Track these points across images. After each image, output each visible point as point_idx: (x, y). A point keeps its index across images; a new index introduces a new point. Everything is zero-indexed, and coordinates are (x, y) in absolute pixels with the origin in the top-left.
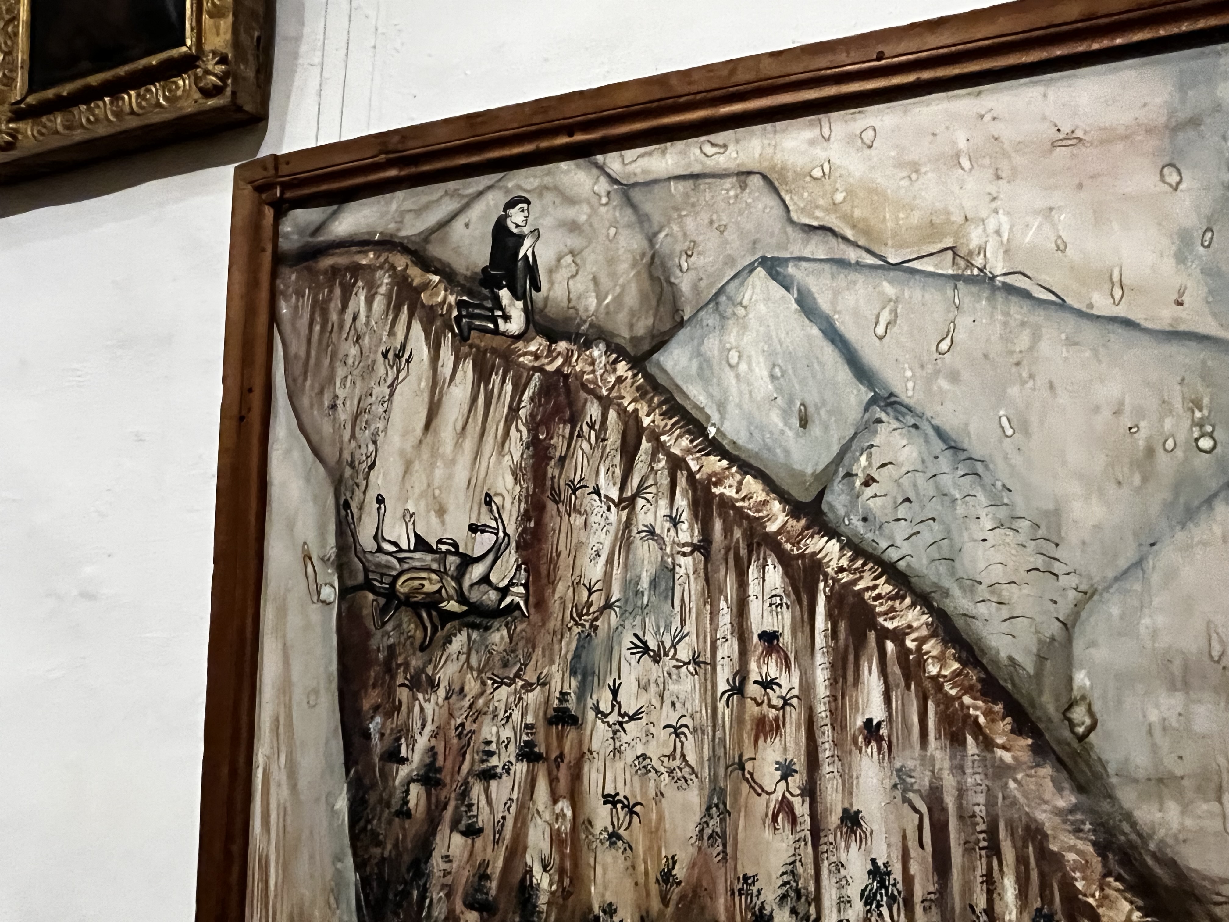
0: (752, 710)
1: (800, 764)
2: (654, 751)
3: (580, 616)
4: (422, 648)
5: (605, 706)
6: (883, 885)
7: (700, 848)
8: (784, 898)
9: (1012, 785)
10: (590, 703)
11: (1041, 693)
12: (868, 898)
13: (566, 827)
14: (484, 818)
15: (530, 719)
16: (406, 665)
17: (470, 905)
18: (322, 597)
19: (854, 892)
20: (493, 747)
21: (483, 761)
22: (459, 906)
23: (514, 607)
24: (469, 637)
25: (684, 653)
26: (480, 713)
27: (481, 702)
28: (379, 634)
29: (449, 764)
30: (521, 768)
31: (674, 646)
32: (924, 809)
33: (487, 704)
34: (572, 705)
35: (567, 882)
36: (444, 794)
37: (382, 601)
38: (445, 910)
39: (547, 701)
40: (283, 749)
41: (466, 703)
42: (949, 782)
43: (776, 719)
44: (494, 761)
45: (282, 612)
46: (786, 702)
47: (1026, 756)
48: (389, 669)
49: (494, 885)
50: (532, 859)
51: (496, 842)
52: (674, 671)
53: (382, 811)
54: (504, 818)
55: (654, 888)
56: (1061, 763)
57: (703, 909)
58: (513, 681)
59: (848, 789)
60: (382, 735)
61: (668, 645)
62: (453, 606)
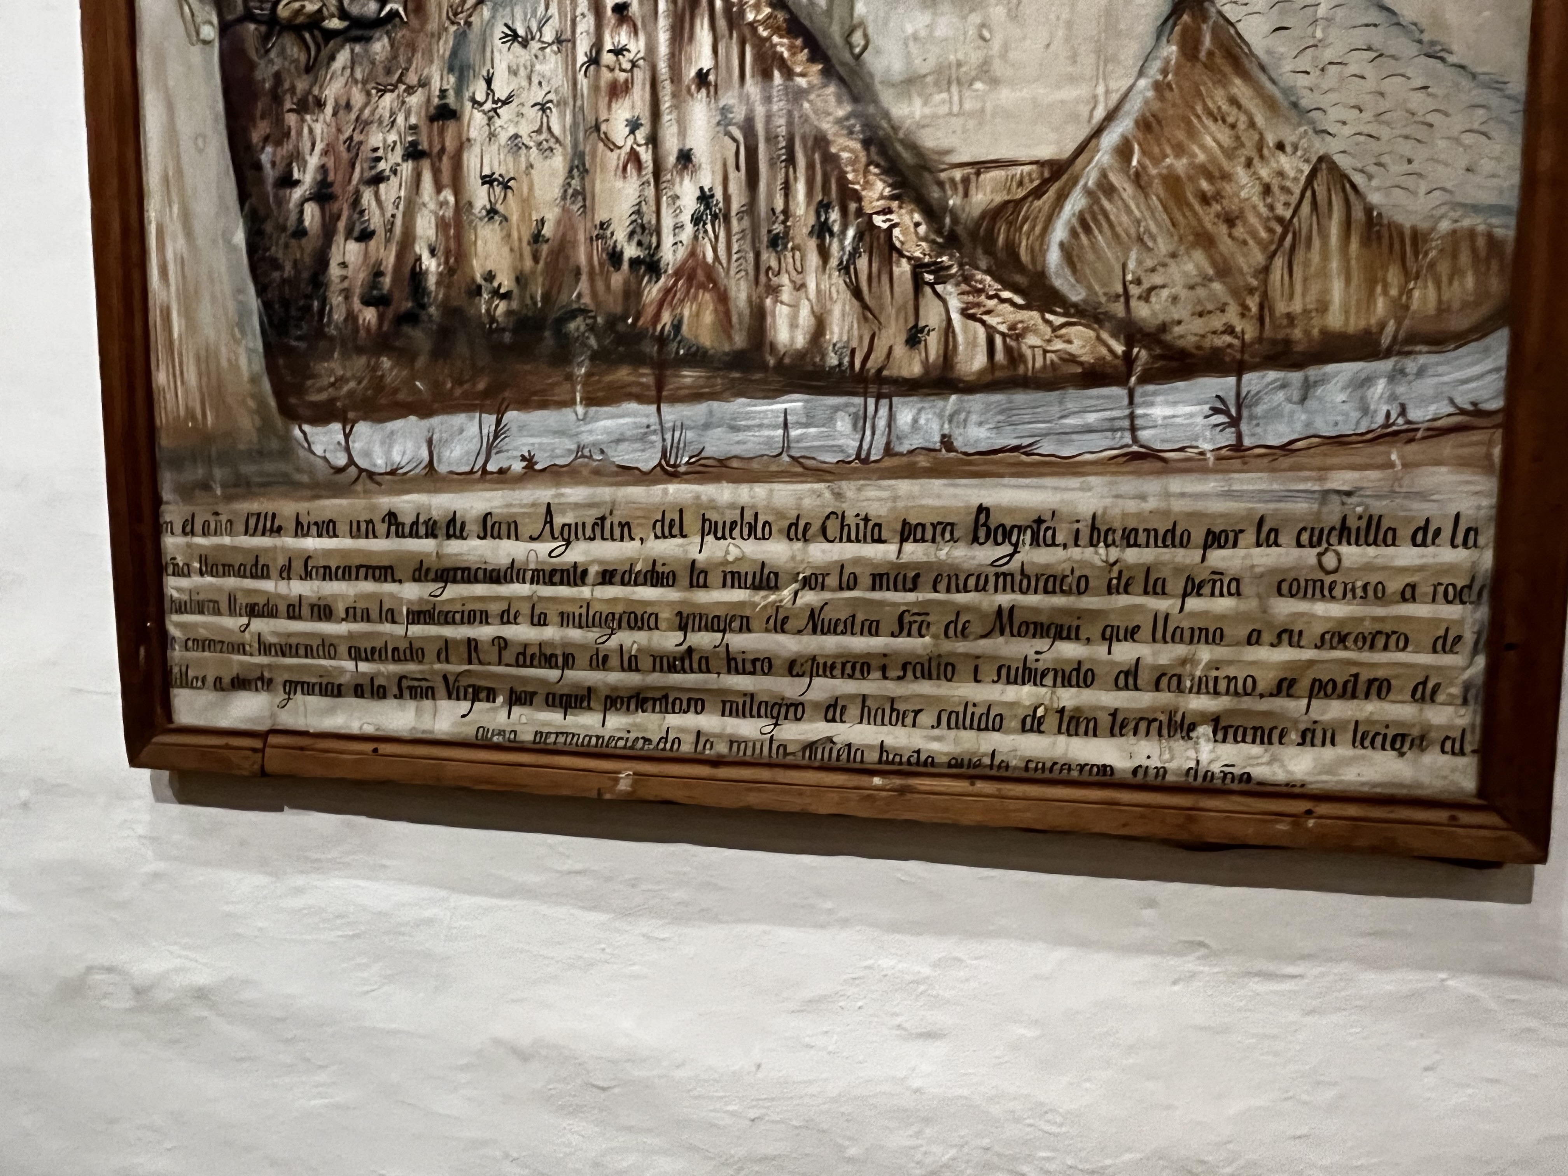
0: (606, 75)
1: (646, 121)
2: (524, 130)
3: (456, 14)
4: (308, 69)
5: (480, 97)
6: (708, 206)
7: (564, 207)
8: (631, 234)
9: (806, 105)
10: (467, 95)
11: (831, 23)
12: (697, 220)
13: (449, 213)
14: (376, 221)
15: (413, 120)
16: (293, 89)
17: (367, 302)
18: (202, 36)
19: (686, 218)
20: (380, 153)
21: (371, 168)
22: (356, 304)
23: (394, 14)
24: (352, 51)
25: (549, 35)
26: (368, 123)
27: (367, 112)
28: (262, 63)
29: (340, 177)
30: (407, 168)
31: (540, 29)
32: (741, 139)
33: (373, 113)
34: (451, 100)
35: (452, 260)
36: (335, 207)
37: (263, 29)
38: (344, 311)
39: (429, 100)
40: (175, 197)
41: (353, 116)
42: (760, 111)
43: (626, 81)
44: (382, 165)
45: (161, 61)
46: (634, 64)
47: (816, 79)
48: (276, 98)
49: (387, 281)
50: (421, 249)
51: (388, 241)
52: (540, 53)
53: (279, 238)
54: (393, 216)
55: (527, 250)
56: (842, 81)
57: (567, 258)
58: (396, 87)
59: (682, 133)
60: (273, 164)
61: (534, 29)
62: (335, 24)
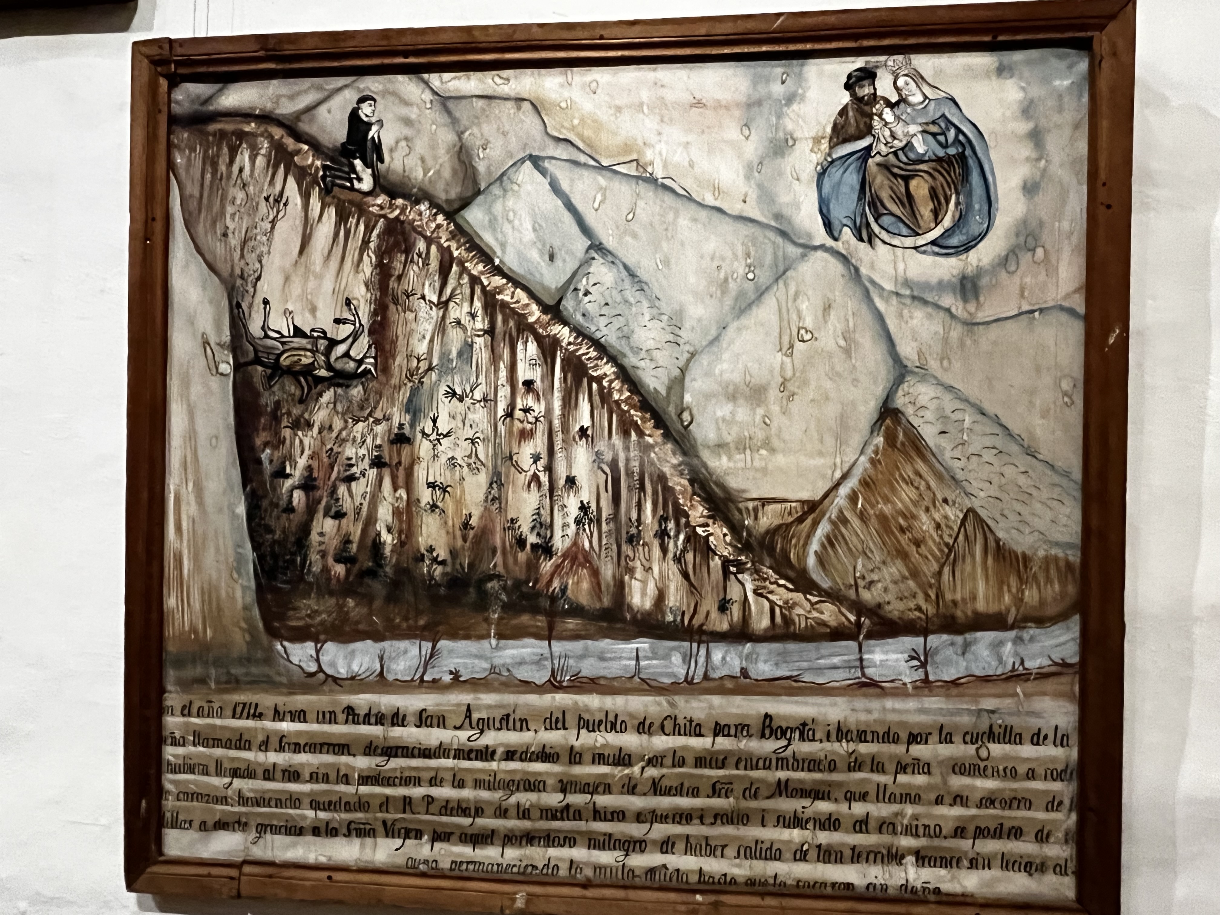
0: (518, 425)
1: (544, 455)
2: (459, 454)
3: (412, 375)
4: (301, 401)
5: (428, 430)
6: (586, 514)
7: (486, 508)
8: (533, 528)
9: (653, 455)
10: (418, 429)
11: (668, 406)
12: (578, 522)
13: (403, 505)
14: (347, 505)
15: (378, 442)
16: (289, 413)
17: (338, 560)
18: (220, 371)
19: (571, 520)
20: (353, 461)
21: (346, 471)
22: (330, 561)
23: (367, 372)
24: (335, 392)
25: (478, 395)
26: (344, 440)
27: (344, 433)
28: (266, 394)
29: (322, 474)
30: (372, 473)
31: (472, 391)
32: (609, 472)
33: (349, 435)
34: (407, 430)
35: (403, 536)
36: (318, 494)
37: (269, 371)
38: (320, 566)
39: (390, 430)
40: (191, 476)
41: (334, 435)
42: (622, 456)
43: (531, 430)
44: (354, 470)
45: (186, 383)
46: (537, 419)
47: (660, 440)
48: (276, 418)
49: (354, 547)
50: (381, 527)
51: (356, 520)
52: (471, 406)
53: (272, 511)
54: (361, 504)
55: (458, 533)
56: (676, 442)
57: (488, 541)
58: (367, 419)
59: (570, 466)
60: (271, 461)
61: (468, 391)
62: (323, 373)
